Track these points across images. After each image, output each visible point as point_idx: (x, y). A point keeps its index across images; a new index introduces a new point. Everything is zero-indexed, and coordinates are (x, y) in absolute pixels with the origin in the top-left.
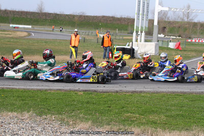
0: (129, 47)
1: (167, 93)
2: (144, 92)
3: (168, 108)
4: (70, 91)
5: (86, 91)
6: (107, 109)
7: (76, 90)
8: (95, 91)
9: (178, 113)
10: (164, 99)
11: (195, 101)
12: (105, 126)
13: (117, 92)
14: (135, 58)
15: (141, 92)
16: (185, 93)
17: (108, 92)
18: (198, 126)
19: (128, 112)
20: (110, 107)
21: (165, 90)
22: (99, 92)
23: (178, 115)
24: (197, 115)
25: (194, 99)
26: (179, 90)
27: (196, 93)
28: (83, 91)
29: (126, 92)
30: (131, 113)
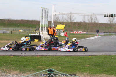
0: (38, 35)
1: (61, 56)
2: (48, 56)
3: (62, 63)
4: (6, 55)
5: (15, 55)
6: (28, 64)
7: (10, 55)
8: (20, 55)
9: (68, 65)
10: (60, 58)
11: (77, 59)
12: (27, 73)
13: (33, 56)
14: (41, 41)
15: (46, 56)
16: (71, 56)
17: (28, 56)
18: (79, 72)
19: (39, 65)
20: (29, 63)
21: (60, 55)
22: (23, 56)
23: (68, 66)
24: (79, 66)
25: (77, 58)
26: (68, 54)
27: (77, 56)
28: (14, 56)
29: (38, 56)
30: (42, 66)
